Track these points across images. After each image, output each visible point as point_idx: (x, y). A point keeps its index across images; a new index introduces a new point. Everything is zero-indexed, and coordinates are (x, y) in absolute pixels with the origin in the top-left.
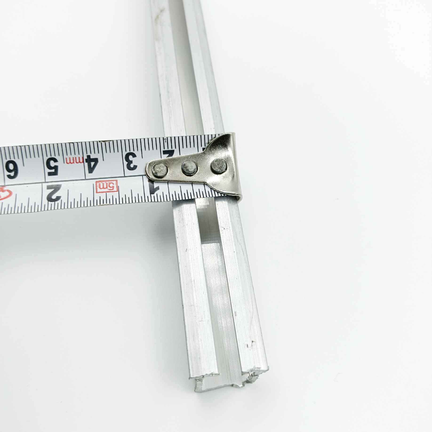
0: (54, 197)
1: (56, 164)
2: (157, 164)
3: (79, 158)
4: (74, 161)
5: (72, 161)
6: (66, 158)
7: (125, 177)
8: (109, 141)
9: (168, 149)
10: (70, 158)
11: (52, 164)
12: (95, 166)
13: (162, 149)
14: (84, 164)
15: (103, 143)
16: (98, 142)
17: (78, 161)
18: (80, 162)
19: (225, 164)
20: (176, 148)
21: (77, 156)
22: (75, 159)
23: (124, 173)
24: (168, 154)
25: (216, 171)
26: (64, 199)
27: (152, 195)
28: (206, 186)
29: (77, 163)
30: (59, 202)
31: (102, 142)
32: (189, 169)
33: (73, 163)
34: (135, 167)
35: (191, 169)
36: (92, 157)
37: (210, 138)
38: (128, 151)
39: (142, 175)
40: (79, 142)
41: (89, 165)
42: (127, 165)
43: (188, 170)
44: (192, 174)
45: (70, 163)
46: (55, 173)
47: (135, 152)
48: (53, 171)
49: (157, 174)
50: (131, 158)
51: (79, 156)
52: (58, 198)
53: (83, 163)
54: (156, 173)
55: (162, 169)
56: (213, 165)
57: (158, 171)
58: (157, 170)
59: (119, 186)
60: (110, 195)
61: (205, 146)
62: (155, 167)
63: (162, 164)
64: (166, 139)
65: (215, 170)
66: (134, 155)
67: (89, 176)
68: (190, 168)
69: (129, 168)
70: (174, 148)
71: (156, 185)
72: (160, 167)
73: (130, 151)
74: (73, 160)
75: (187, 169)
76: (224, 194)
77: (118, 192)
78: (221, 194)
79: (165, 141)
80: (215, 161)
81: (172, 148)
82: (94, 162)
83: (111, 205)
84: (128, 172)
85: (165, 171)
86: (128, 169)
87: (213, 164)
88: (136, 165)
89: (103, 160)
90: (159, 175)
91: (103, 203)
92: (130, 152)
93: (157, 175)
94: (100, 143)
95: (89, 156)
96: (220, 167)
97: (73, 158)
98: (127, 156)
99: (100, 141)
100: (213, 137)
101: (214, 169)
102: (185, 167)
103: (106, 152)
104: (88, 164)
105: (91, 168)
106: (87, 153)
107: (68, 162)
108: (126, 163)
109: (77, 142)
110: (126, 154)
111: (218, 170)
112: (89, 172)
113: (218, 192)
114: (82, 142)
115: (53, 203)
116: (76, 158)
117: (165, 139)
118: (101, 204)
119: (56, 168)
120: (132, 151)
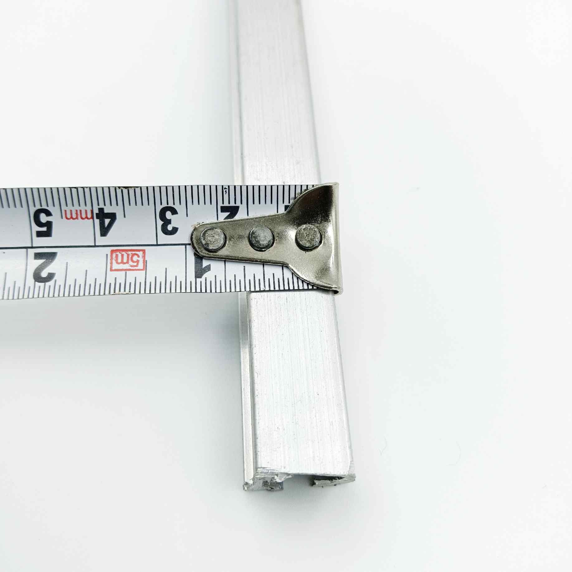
0: (44, 274)
1: (49, 219)
2: (210, 229)
3: (86, 211)
4: (78, 216)
5: (74, 216)
6: (65, 211)
7: (157, 245)
8: (134, 188)
9: (229, 203)
10: (71, 211)
11: (43, 218)
12: (110, 225)
13: (220, 204)
14: (94, 221)
15: (125, 191)
16: (117, 188)
17: (84, 216)
18: (87, 218)
19: (319, 235)
20: (241, 203)
21: (83, 207)
22: (79, 213)
23: (157, 239)
24: (228, 212)
25: (303, 246)
26: (59, 278)
27: (199, 280)
28: (285, 269)
29: (82, 218)
30: (51, 283)
31: (122, 188)
32: (260, 239)
33: (77, 218)
34: (175, 230)
35: (263, 241)
36: (106, 211)
37: (298, 191)
38: (165, 205)
39: (185, 245)
40: (87, 187)
41: (102, 224)
42: (163, 225)
43: (258, 242)
44: (264, 248)
45: (72, 218)
46: (48, 234)
47: (177, 207)
48: (44, 229)
49: (208, 246)
50: (168, 215)
51: (86, 208)
52: (51, 276)
53: (91, 220)
54: (207, 244)
55: (217, 238)
56: (299, 236)
57: (211, 242)
58: (209, 239)
59: (147, 261)
60: (131, 276)
61: (289, 203)
62: (206, 235)
63: (217, 230)
64: (227, 189)
65: (303, 244)
66: (174, 212)
67: (101, 240)
68: (262, 239)
69: (166, 232)
70: (238, 204)
71: (205, 263)
72: (214, 235)
73: (168, 204)
74: (77, 214)
75: (257, 240)
76: (313, 286)
77: (145, 271)
78: (308, 284)
79: (226, 191)
80: (303, 229)
81: (235, 203)
82: (110, 219)
83: (132, 294)
84: (164, 238)
85: (222, 242)
86: (163, 233)
87: (299, 234)
88: (177, 227)
89: (125, 217)
90: (211, 247)
91: (120, 291)
92: (168, 206)
93: (208, 248)
94: (120, 190)
95: (101, 210)
96: (310, 240)
97: (77, 211)
98: (163, 211)
99: (119, 187)
100: (302, 189)
101: (301, 243)
102: (254, 237)
103: (130, 204)
104: (100, 221)
105: (105, 228)
106: (98, 205)
107: (69, 216)
108: (160, 223)
109: (82, 187)
110: (162, 209)
111: (307, 244)
112: (101, 234)
113: (303, 281)
114: (90, 188)
115: (42, 284)
116: (81, 211)
117: (225, 188)
118: (116, 292)
119: (49, 225)
120: (171, 204)
